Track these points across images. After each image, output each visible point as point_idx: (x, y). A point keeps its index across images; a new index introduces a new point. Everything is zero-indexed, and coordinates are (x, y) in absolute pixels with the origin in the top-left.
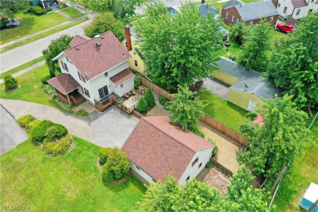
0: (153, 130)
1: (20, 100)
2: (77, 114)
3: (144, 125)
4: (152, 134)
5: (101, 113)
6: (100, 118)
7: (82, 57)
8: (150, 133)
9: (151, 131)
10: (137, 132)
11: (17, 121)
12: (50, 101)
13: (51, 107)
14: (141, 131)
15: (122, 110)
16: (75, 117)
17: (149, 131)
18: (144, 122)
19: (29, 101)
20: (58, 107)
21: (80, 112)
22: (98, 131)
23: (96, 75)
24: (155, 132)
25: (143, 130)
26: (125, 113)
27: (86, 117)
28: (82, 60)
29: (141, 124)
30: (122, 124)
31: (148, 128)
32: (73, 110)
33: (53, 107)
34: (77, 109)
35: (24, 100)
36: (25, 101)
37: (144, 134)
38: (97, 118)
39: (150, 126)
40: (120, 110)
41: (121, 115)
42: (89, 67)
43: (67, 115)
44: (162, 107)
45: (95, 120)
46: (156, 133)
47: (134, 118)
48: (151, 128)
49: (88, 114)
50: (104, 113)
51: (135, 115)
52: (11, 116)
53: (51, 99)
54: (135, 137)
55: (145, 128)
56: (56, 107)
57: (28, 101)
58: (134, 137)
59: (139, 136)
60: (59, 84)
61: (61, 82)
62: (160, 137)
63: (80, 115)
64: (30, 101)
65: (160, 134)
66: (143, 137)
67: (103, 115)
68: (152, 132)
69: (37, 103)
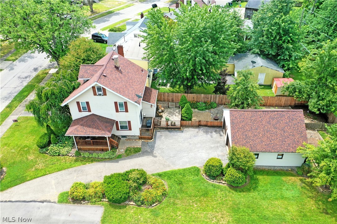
0: (250, 114)
1: (29, 180)
2: (128, 155)
3: (238, 115)
4: (252, 119)
5: (151, 141)
6: (156, 145)
8: (250, 119)
9: (249, 116)
10: (235, 124)
11: (60, 202)
12: (76, 161)
13: (84, 165)
14: (239, 121)
16: (129, 158)
17: (248, 117)
19: (44, 175)
20: (95, 161)
21: (128, 152)
22: (171, 157)
24: (253, 115)
25: (241, 120)
26: (172, 129)
27: (141, 152)
29: (234, 116)
30: (183, 139)
31: (244, 115)
32: (118, 154)
33: (89, 163)
34: (121, 150)
35: (35, 178)
36: (38, 177)
37: (244, 122)
38: (153, 147)
40: (166, 130)
41: (172, 133)
43: (117, 162)
45: (153, 149)
46: (256, 115)
47: (186, 129)
48: (246, 114)
49: (140, 149)
50: (155, 140)
51: (184, 127)
52: (43, 202)
53: (75, 158)
54: (238, 129)
55: (241, 117)
56: (92, 161)
57: (42, 176)
58: (236, 131)
59: (241, 127)
61: (89, 126)
62: (261, 116)
63: (131, 154)
64: (47, 174)
65: (259, 114)
66: (245, 126)
67: (155, 142)
68: (251, 116)
69: (59, 170)
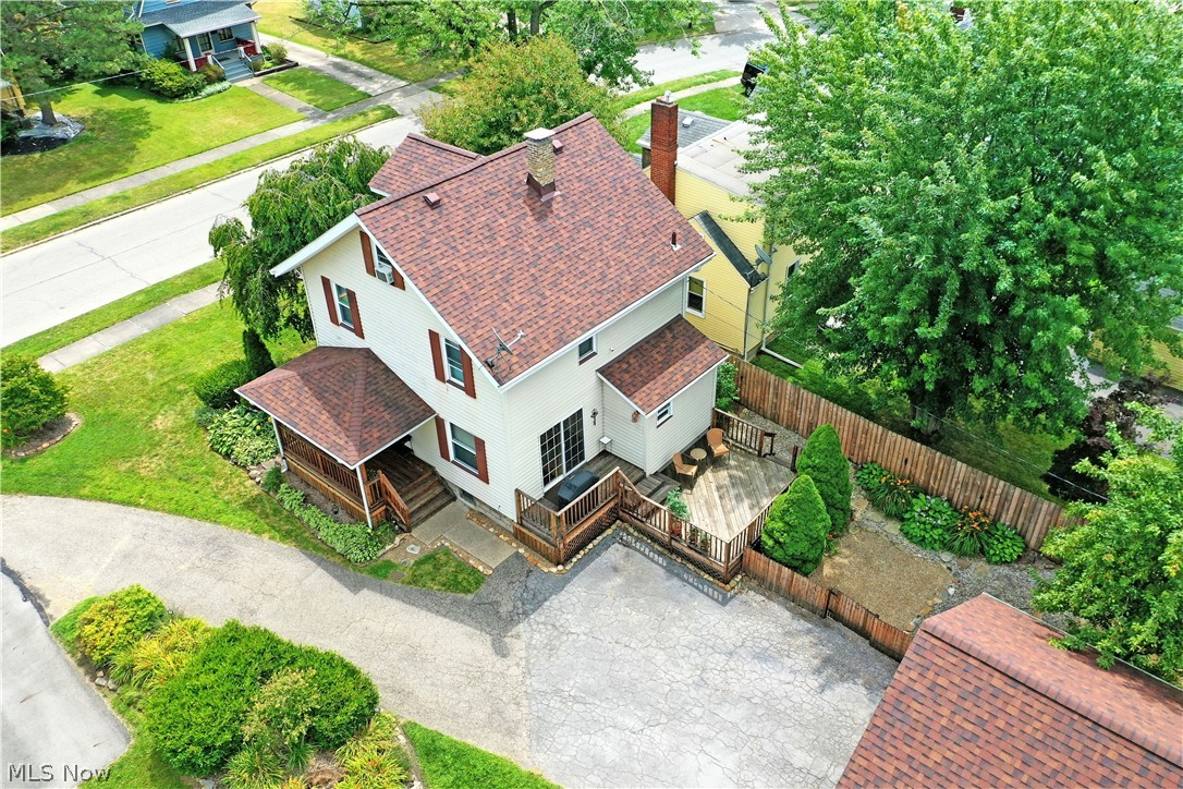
0: (1046, 719)
1: (81, 497)
2: (414, 580)
3: (957, 680)
4: (1039, 755)
5: (554, 570)
6: (554, 602)
7: (460, 247)
8: (1022, 746)
9: (1029, 729)
10: (906, 729)
11: (60, 631)
12: (249, 505)
13: (254, 536)
14: (944, 722)
15: (673, 551)
16: (407, 599)
17: (1015, 732)
18: (953, 660)
19: (129, 504)
20: (296, 540)
21: (428, 567)
22: (557, 692)
23: (548, 353)
24: (1062, 738)
25: (957, 719)
26: (690, 566)
27: (470, 597)
28: (461, 265)
29: (930, 675)
30: (692, 637)
31: (999, 703)
32: (389, 556)
33: (271, 538)
34: (410, 549)
35: (102, 499)
36: (109, 501)
37: (970, 746)
38: (533, 602)
39: (1011, 691)
40: (660, 554)
41: (675, 581)
42: (505, 305)
43: (355, 587)
44: (893, 528)
45: (526, 614)
46: (1079, 747)
48: (1018, 703)
49: (479, 579)
50: (575, 572)
51: (754, 583)
52: (27, 594)
53: (257, 491)
54: (905, 768)
55: (967, 705)
56: (287, 536)
57: (123, 503)
58: (891, 770)
59: (930, 764)
60: (312, 405)
61: (320, 395)
62: (1118, 779)
63: (430, 584)
64: (137, 505)
65: (1111, 755)
66: (964, 774)
67: (561, 584)
68: (1039, 736)
69: (176, 512)
